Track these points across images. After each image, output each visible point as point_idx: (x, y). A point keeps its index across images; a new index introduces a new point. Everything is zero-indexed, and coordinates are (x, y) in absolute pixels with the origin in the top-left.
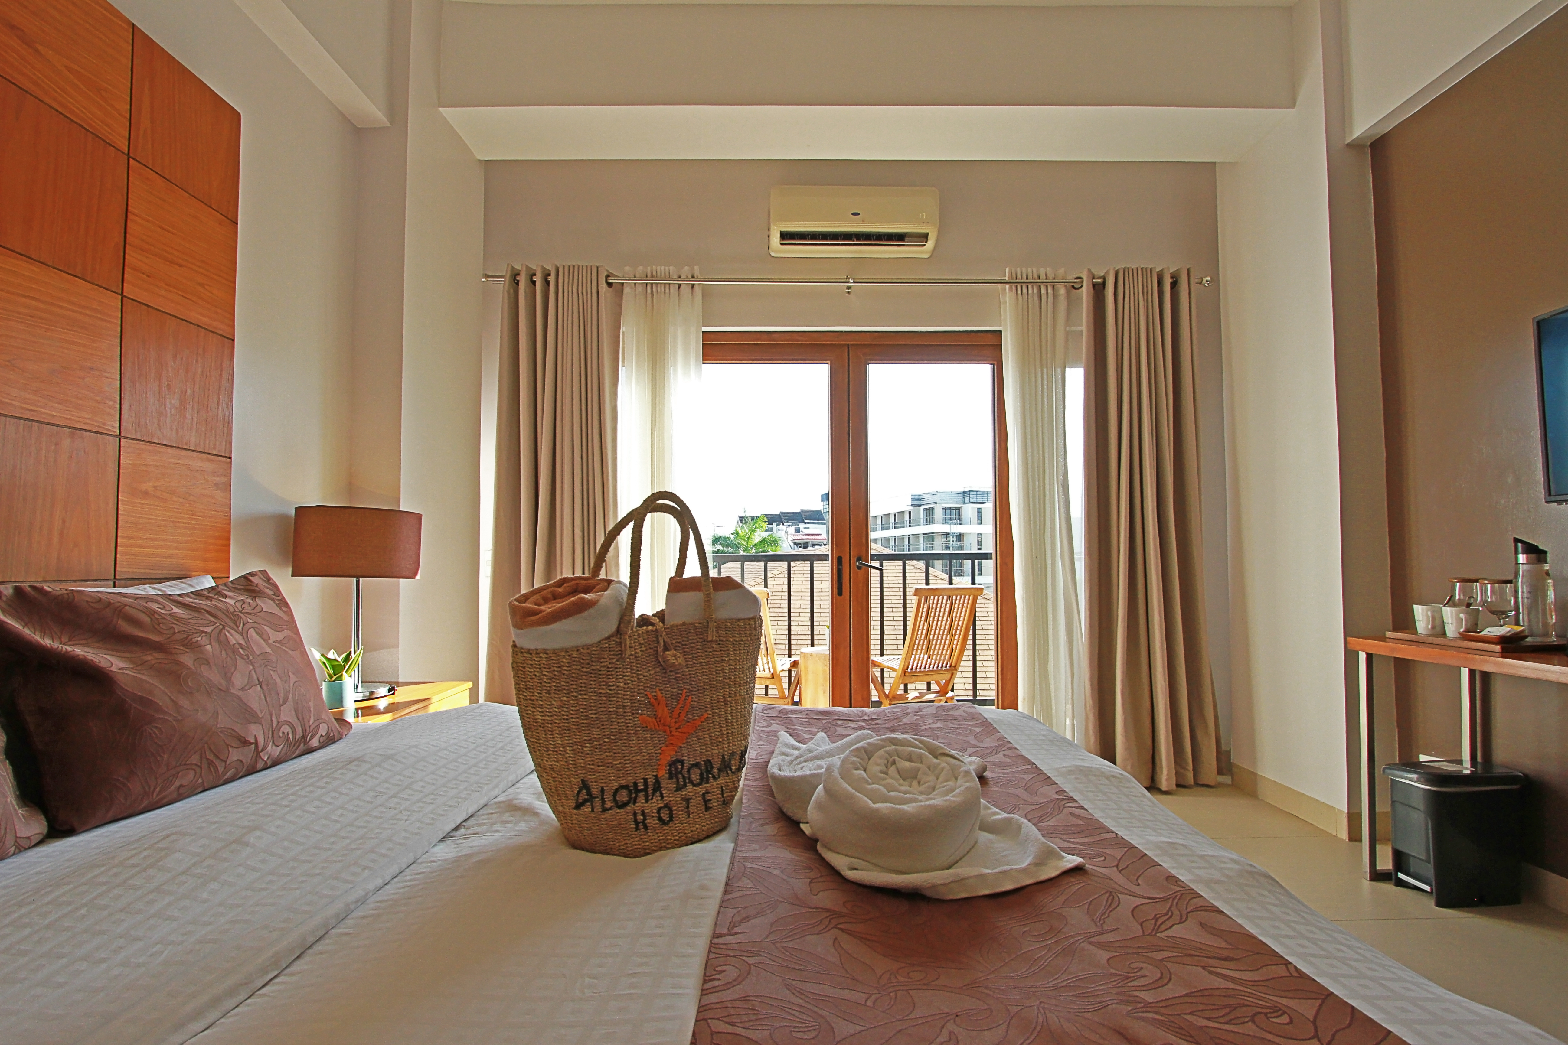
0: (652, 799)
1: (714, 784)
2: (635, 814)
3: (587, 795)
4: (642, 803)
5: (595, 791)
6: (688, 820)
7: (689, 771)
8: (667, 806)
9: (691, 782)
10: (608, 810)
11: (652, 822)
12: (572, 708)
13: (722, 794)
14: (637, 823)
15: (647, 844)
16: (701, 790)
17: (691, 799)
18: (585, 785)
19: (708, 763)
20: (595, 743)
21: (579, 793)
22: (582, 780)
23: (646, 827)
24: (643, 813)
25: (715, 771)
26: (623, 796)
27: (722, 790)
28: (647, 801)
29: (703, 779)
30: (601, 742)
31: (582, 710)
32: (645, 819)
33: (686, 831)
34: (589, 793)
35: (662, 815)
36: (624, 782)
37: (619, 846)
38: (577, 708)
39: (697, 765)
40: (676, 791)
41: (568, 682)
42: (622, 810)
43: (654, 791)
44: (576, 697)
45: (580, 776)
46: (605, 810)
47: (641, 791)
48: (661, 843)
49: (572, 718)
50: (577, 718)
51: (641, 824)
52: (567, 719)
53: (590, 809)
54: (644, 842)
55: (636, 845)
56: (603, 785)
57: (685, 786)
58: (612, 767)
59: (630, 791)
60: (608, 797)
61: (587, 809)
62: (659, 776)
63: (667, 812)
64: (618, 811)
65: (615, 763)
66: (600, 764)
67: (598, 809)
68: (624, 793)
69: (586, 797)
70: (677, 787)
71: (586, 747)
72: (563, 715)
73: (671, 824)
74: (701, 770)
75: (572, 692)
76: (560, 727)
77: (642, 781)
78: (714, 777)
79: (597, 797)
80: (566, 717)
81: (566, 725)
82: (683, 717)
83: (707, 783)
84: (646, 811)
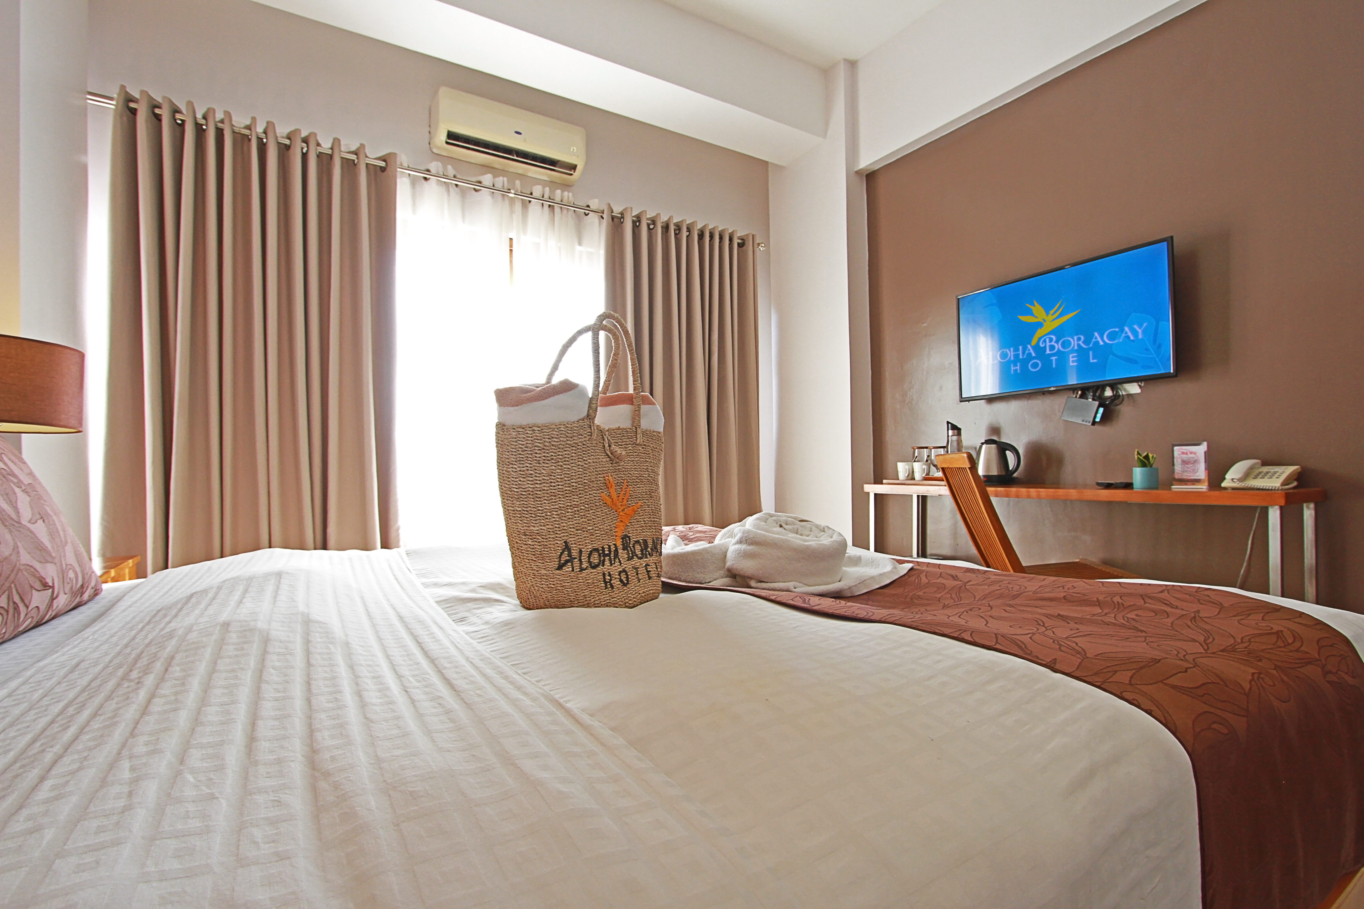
0: (614, 563)
1: (651, 559)
2: (604, 574)
3: (568, 557)
4: (608, 566)
5: (575, 553)
6: (639, 584)
7: (634, 546)
8: (624, 571)
9: (637, 555)
10: (584, 570)
11: (616, 582)
12: (558, 477)
13: (657, 568)
14: (606, 583)
15: (615, 599)
16: (643, 562)
17: (638, 568)
18: (567, 547)
19: (645, 542)
20: (575, 509)
21: (562, 553)
22: (565, 542)
23: (612, 587)
24: (610, 575)
25: (649, 549)
26: (595, 559)
27: (656, 566)
28: (611, 565)
29: (644, 556)
30: (579, 509)
31: (566, 479)
32: (611, 580)
33: (640, 592)
34: (570, 555)
35: (622, 578)
36: (596, 546)
37: (594, 601)
38: (562, 476)
39: (638, 542)
40: (628, 560)
41: (555, 453)
42: (595, 570)
43: (614, 559)
44: (561, 466)
45: (563, 538)
46: (582, 570)
47: (607, 555)
48: (625, 600)
49: (558, 485)
50: (562, 485)
51: (608, 584)
52: (554, 486)
53: (571, 569)
54: (613, 598)
55: (607, 600)
56: (581, 546)
57: (632, 558)
58: (587, 531)
59: (599, 555)
60: (584, 558)
61: (568, 568)
62: (617, 545)
63: (625, 576)
64: (592, 571)
65: (589, 528)
66: (579, 528)
67: (577, 569)
68: (595, 555)
69: (568, 558)
70: (628, 557)
71: (568, 512)
72: (551, 482)
73: (628, 586)
74: (641, 547)
75: (559, 462)
76: (548, 494)
77: (607, 546)
78: (649, 554)
79: (576, 558)
80: (553, 484)
81: (554, 491)
82: (625, 501)
83: (646, 558)
84: (611, 573)
